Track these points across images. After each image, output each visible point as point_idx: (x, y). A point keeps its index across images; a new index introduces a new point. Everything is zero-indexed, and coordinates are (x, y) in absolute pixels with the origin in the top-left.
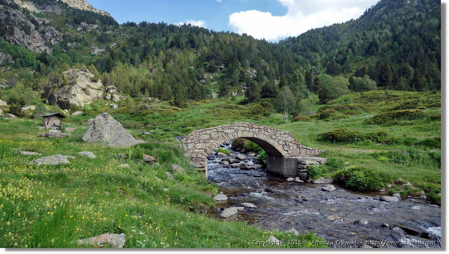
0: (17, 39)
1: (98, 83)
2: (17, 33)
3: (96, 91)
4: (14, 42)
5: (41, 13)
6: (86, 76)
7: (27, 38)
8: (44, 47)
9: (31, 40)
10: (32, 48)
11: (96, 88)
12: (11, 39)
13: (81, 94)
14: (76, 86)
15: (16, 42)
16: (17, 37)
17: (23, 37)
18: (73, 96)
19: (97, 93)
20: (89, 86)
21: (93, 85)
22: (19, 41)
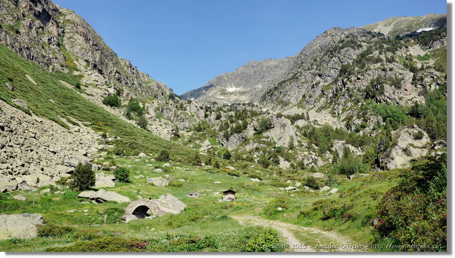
0: (388, 97)
1: (423, 139)
2: (387, 90)
3: (420, 150)
4: (385, 101)
5: (426, 55)
6: (409, 133)
7: (398, 93)
8: (418, 97)
9: (402, 93)
10: (404, 102)
11: (420, 145)
12: (382, 99)
13: (401, 156)
14: (397, 147)
15: (387, 101)
16: (387, 94)
17: (394, 93)
18: (391, 160)
19: (420, 152)
20: (412, 145)
21: (417, 143)
22: (390, 99)
